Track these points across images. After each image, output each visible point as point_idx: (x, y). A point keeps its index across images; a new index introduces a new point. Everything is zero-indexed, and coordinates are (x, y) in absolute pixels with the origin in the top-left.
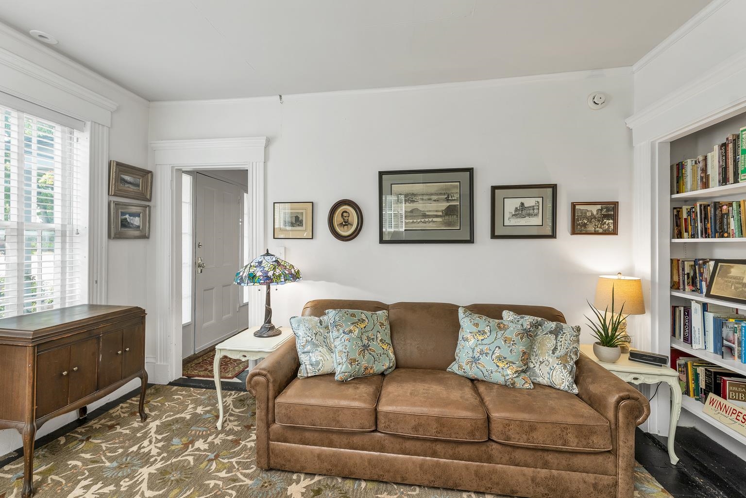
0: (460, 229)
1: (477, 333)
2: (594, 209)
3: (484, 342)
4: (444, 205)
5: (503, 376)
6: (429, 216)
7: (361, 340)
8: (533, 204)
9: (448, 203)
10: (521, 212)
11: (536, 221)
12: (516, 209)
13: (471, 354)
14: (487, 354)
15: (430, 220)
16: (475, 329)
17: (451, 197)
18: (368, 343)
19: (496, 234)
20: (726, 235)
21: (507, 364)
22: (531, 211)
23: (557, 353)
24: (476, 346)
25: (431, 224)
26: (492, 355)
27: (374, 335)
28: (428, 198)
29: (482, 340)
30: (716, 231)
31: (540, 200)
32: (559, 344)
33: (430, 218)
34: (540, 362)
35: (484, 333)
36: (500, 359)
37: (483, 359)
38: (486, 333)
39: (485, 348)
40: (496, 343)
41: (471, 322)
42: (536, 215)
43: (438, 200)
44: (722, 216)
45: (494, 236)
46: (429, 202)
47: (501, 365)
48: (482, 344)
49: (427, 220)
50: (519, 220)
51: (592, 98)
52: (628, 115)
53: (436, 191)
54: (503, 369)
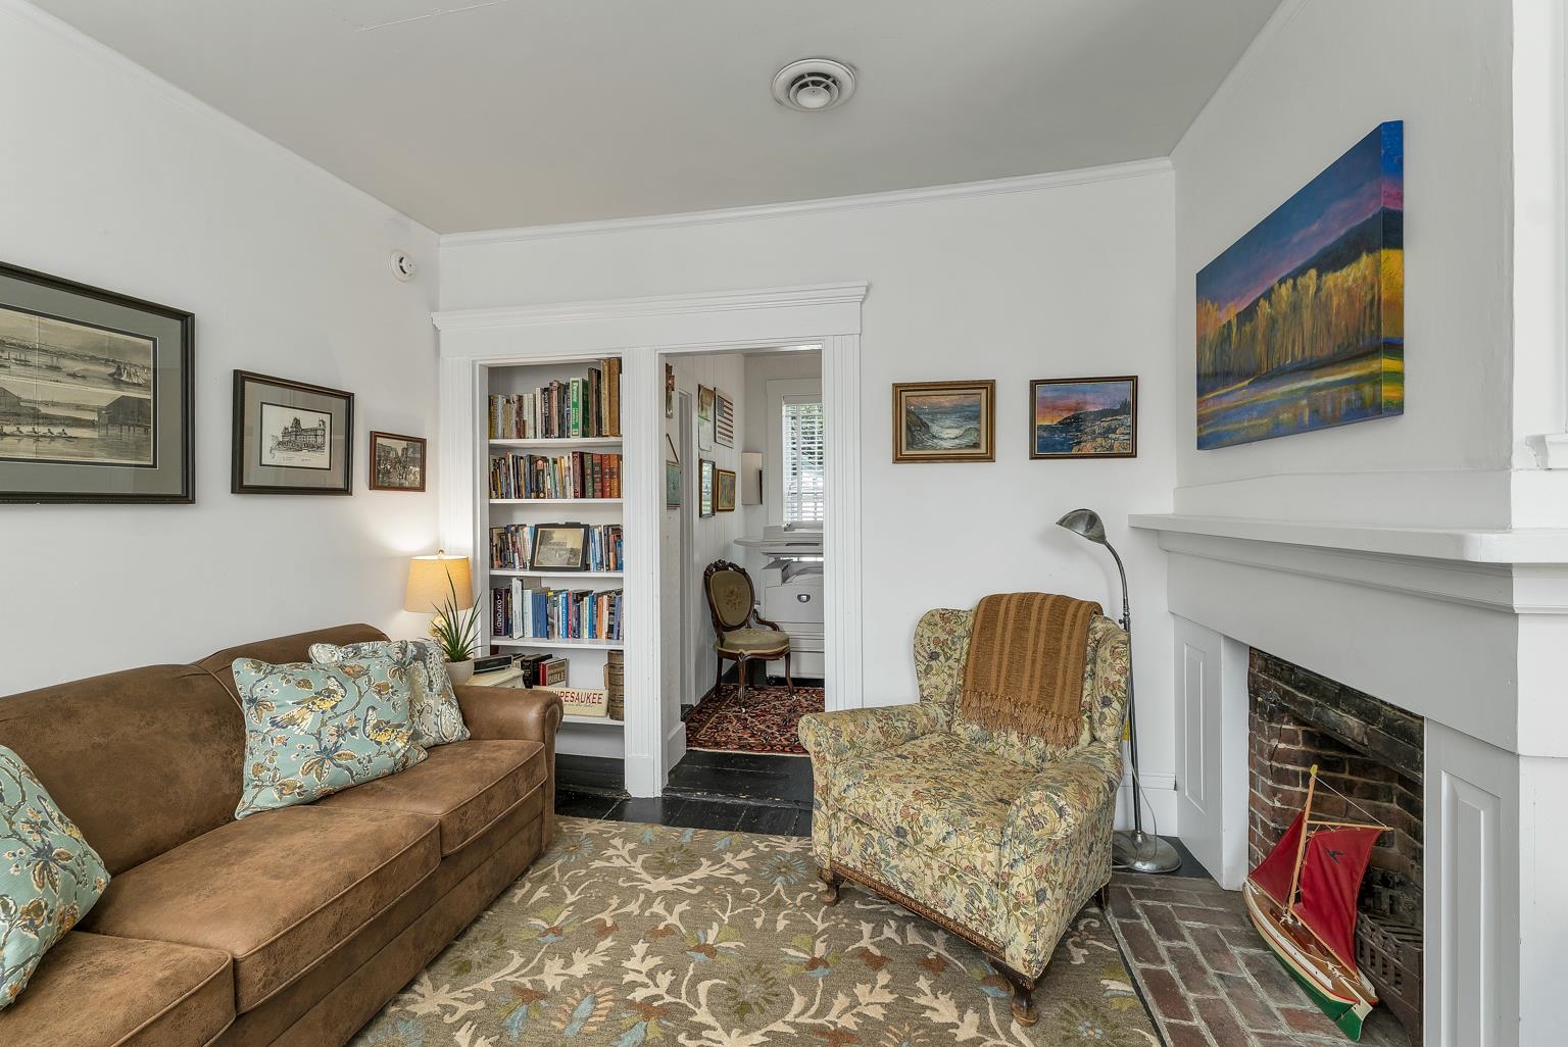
0: (154, 466)
1: (317, 698)
2: (399, 446)
3: (338, 710)
4: (107, 395)
5: (392, 755)
6: (50, 420)
7: (20, 839)
8: (316, 425)
9: (119, 389)
10: (295, 437)
11: (320, 459)
12: (286, 432)
13: (313, 746)
14: (353, 731)
15: (56, 431)
16: (306, 693)
17: (129, 375)
18: (43, 841)
19: (245, 484)
20: (542, 495)
21: (393, 732)
22: (312, 439)
23: (437, 687)
24: (324, 724)
25: (58, 445)
26: (365, 727)
27: (39, 812)
28: (50, 363)
29: (333, 708)
30: (532, 490)
31: (326, 418)
32: (431, 673)
33: (55, 425)
34: (418, 711)
35: (330, 693)
36: (378, 727)
37: (348, 745)
38: (335, 692)
39: (346, 721)
40: (365, 704)
41: (288, 681)
42: (320, 447)
43: (84, 377)
44: (538, 472)
45: (239, 486)
46: (54, 375)
47: (383, 738)
48: (337, 716)
49: (42, 430)
50: (292, 454)
51: (398, 260)
52: (434, 308)
53: (80, 348)
54: (388, 744)
